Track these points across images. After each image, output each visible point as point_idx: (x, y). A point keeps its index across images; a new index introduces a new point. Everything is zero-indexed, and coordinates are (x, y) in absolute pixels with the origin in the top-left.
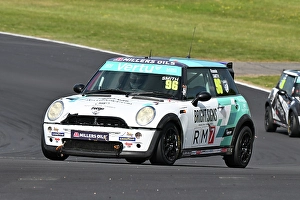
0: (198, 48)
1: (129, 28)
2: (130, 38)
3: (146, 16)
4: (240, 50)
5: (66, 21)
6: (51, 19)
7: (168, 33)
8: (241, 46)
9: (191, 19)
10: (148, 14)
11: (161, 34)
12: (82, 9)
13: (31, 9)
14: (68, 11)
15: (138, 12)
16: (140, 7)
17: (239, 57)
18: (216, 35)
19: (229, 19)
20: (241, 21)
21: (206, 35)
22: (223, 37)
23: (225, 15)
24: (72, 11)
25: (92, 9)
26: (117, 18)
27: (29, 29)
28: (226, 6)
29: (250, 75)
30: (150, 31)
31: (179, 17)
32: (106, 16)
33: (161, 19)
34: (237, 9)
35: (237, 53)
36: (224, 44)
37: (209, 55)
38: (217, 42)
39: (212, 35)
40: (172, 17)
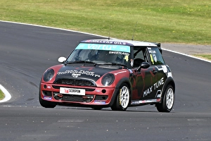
0: (172, 36)
1: (128, 23)
2: (128, 30)
3: (139, 16)
4: (200, 37)
5: (87, 19)
6: (77, 17)
7: (153, 27)
8: (201, 35)
9: (168, 18)
10: (140, 14)
11: (149, 27)
12: (97, 11)
13: (64, 11)
14: (88, 12)
15: (133, 13)
16: (135, 10)
17: (199, 42)
18: (184, 27)
19: (193, 17)
20: (200, 18)
21: (178, 28)
22: (188, 29)
23: (190, 14)
24: (91, 12)
25: (103, 11)
26: (120, 17)
27: (63, 24)
28: (190, 8)
29: (207, 54)
30: (141, 25)
31: (160, 16)
32: (113, 16)
33: (148, 17)
34: (197, 11)
35: (198, 39)
36: (189, 33)
37: (180, 41)
38: (185, 32)
39: (181, 28)
40: (155, 16)
